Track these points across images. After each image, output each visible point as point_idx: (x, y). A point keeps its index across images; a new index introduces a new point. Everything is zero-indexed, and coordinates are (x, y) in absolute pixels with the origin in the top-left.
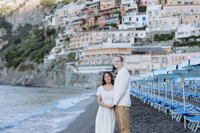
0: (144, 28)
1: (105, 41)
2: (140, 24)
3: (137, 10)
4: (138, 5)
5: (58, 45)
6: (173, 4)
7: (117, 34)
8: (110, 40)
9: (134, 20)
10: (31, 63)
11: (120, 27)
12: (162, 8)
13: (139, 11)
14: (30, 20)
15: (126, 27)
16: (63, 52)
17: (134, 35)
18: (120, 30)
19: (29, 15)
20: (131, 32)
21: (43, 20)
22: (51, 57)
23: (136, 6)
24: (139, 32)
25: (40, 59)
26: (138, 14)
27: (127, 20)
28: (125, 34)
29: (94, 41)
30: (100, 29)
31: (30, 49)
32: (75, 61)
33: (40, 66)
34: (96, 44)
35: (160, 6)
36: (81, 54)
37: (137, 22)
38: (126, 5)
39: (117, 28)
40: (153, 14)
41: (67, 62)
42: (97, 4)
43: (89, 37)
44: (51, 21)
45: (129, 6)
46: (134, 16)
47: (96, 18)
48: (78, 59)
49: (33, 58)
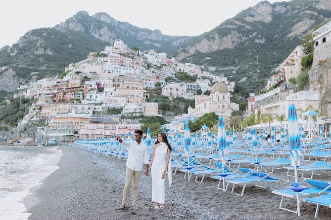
0: (101, 104)
1: (70, 112)
2: (98, 101)
3: (97, 89)
4: (98, 86)
5: (31, 112)
6: (124, 88)
7: (80, 107)
8: (74, 111)
9: (93, 97)
10: (5, 125)
11: (83, 102)
12: (115, 90)
13: (99, 91)
14: (6, 87)
15: (87, 102)
16: (35, 119)
17: (93, 109)
18: (83, 104)
19: (5, 83)
20: (90, 106)
21: (19, 88)
22: (24, 122)
23: (96, 87)
24: (97, 107)
25: (14, 123)
26: (97, 93)
27: (89, 97)
28: (86, 107)
29: (61, 111)
30: (67, 103)
31: (5, 114)
32: (45, 126)
33: (13, 129)
34: (62, 113)
35: (114, 88)
36: (50, 120)
37: (96, 99)
38: (88, 85)
39: (80, 102)
40: (108, 94)
41: (38, 126)
42: (66, 83)
43: (58, 108)
44: (26, 92)
45: (91, 86)
46: (94, 94)
47: (64, 94)
48: (47, 125)
49: (8, 121)
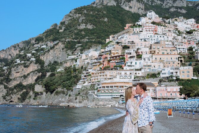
0: (140, 70)
1: (115, 77)
2: (138, 67)
3: (136, 57)
5: (83, 79)
6: (159, 54)
7: (123, 73)
8: (118, 76)
9: (133, 64)
10: (63, 90)
11: (125, 68)
14: (57, 58)
15: (128, 68)
16: (86, 84)
17: (134, 74)
18: (125, 70)
19: (56, 55)
20: (132, 72)
21: (67, 59)
22: (78, 87)
23: (135, 55)
24: (138, 72)
25: (69, 87)
26: (136, 60)
27: (129, 64)
28: (128, 73)
29: (109, 77)
30: (112, 69)
31: (62, 81)
32: (95, 90)
33: (70, 92)
34: (109, 79)
35: (151, 55)
36: (99, 85)
37: (136, 65)
38: (128, 53)
39: (123, 69)
40: (146, 59)
41: (89, 90)
42: (109, 52)
43: (104, 74)
44: (76, 61)
45: (130, 54)
46: (134, 61)
47: (109, 61)
48: (97, 89)
49: (64, 86)
